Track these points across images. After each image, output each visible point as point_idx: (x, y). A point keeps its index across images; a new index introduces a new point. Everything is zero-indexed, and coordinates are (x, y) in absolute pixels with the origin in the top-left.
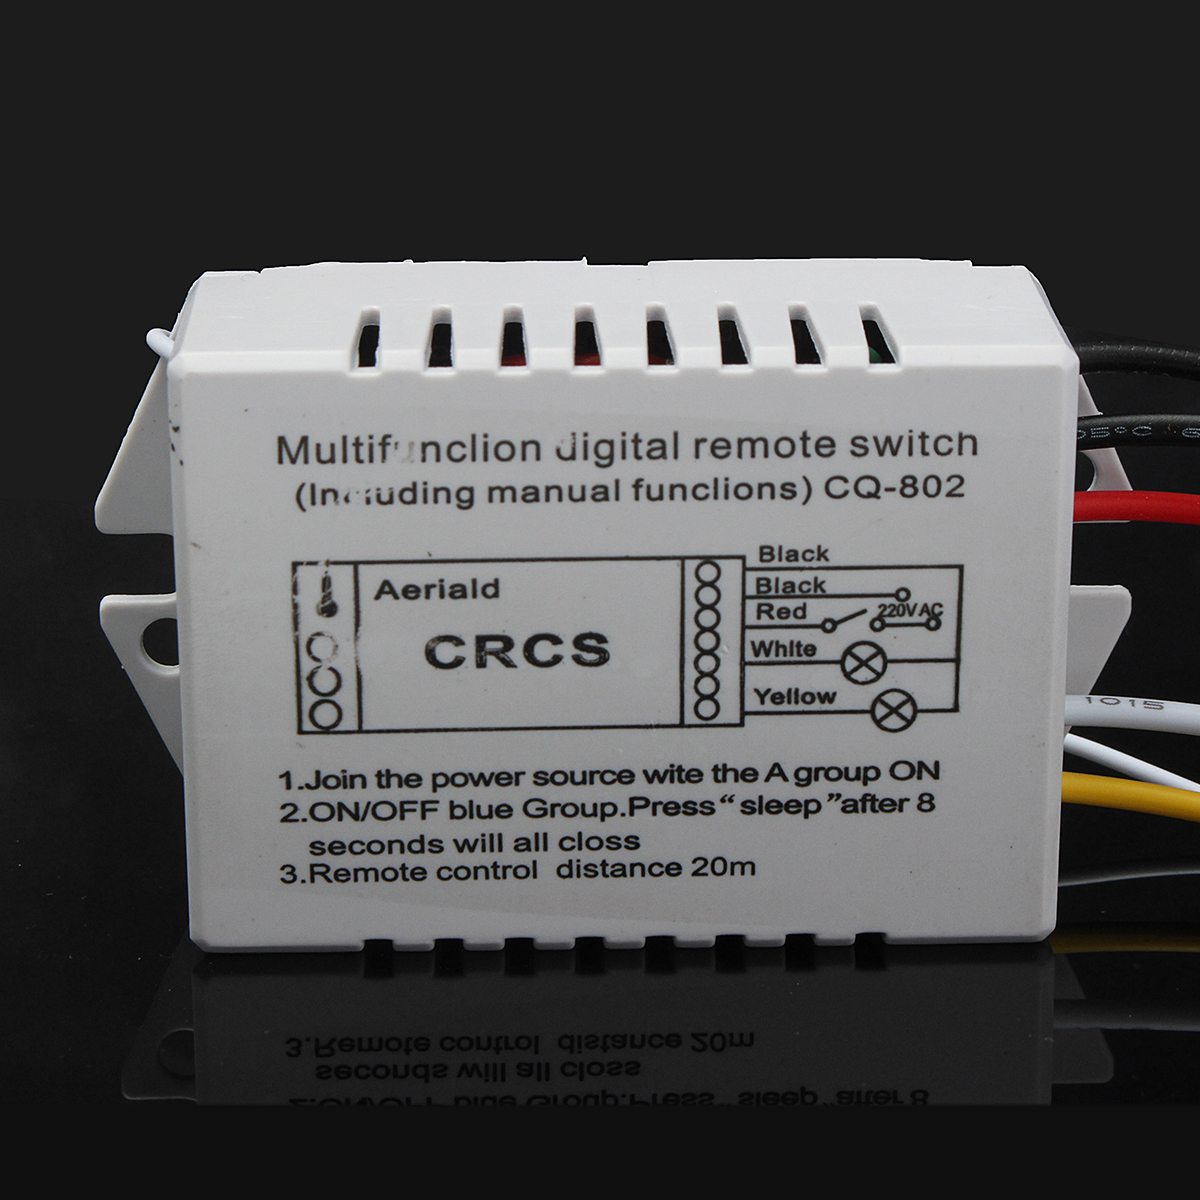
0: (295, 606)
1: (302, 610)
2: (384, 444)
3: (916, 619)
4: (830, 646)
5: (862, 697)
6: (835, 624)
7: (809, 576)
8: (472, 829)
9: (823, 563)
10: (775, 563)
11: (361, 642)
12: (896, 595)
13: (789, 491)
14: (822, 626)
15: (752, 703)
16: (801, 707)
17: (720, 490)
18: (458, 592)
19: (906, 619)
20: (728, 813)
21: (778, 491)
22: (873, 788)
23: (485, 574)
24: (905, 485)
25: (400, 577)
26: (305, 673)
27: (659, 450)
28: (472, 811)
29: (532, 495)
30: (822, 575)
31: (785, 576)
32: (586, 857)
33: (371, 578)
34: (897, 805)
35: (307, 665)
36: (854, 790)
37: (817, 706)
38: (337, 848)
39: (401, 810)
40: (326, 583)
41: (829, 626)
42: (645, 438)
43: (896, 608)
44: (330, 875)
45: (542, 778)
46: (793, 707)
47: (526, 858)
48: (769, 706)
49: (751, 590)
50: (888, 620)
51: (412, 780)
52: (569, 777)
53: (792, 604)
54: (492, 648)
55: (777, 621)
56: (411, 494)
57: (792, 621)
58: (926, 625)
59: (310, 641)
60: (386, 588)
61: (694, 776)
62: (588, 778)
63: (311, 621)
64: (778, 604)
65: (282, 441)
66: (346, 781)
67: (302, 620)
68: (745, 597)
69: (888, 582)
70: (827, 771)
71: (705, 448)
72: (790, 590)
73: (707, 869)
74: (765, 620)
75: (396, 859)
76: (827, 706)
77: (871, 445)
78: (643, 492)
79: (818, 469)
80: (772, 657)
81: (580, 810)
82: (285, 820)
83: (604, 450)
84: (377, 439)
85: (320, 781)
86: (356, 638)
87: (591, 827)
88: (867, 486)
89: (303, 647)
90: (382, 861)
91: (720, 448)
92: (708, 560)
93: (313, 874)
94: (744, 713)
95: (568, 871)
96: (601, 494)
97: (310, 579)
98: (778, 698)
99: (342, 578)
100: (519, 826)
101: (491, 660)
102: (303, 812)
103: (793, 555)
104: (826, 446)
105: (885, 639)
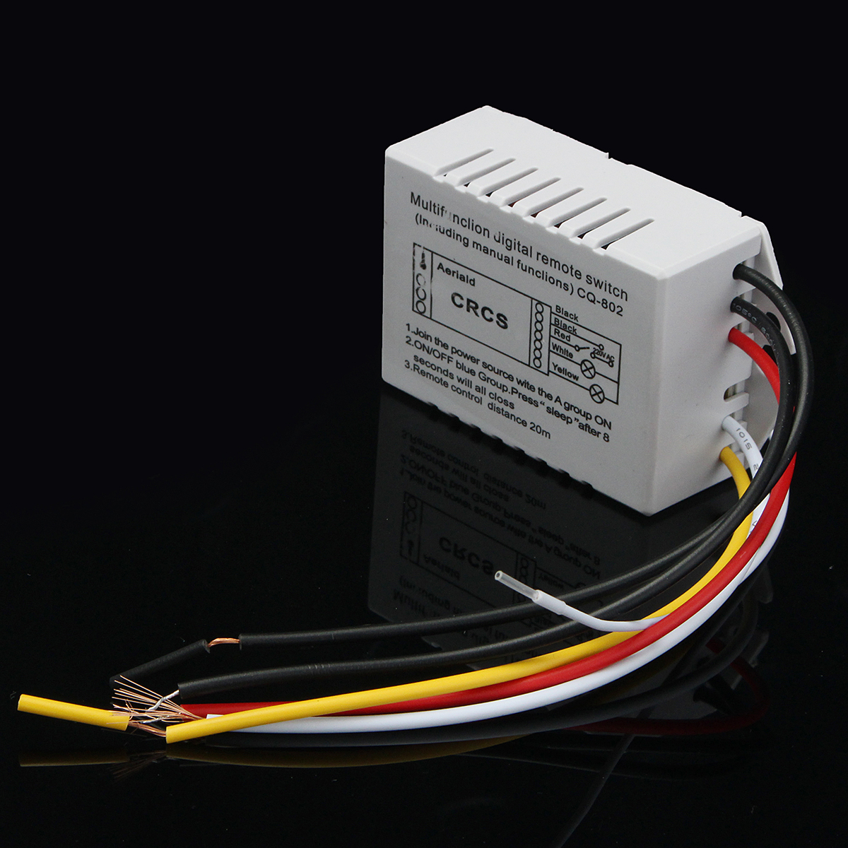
0: (414, 260)
1: (416, 263)
2: (442, 209)
3: (605, 359)
4: (578, 357)
5: (588, 383)
6: (580, 349)
7: (572, 325)
8: (463, 375)
9: (575, 321)
10: (560, 314)
11: (433, 282)
12: (599, 346)
13: (566, 287)
14: (575, 347)
15: (552, 368)
16: (567, 377)
17: (544, 276)
18: (462, 278)
19: (602, 358)
20: (542, 409)
21: (563, 285)
22: (589, 422)
23: (472, 275)
24: (603, 303)
25: (446, 264)
26: (416, 288)
27: (526, 251)
28: (462, 367)
29: (486, 250)
30: (576, 327)
31: (564, 321)
32: (498, 404)
33: (437, 260)
34: (597, 434)
35: (416, 286)
36: (583, 420)
37: (572, 379)
38: (422, 361)
39: (442, 356)
40: (423, 256)
41: (578, 349)
42: (521, 244)
43: (598, 352)
44: (420, 371)
45: (485, 366)
46: (564, 376)
47: (479, 395)
48: (557, 372)
49: (553, 322)
50: (596, 355)
51: (445, 346)
52: (493, 369)
53: (566, 334)
54: (472, 305)
55: (560, 338)
56: (449, 233)
57: (565, 340)
58: (608, 363)
59: (417, 276)
60: (440, 266)
61: (532, 388)
62: (499, 372)
63: (419, 269)
64: (562, 331)
65: (413, 194)
66: (426, 337)
67: (416, 269)
68: (551, 324)
69: (598, 340)
70: (575, 408)
71: (540, 257)
72: (565, 328)
73: (535, 429)
74: (557, 336)
75: (440, 375)
76: (575, 381)
77: (593, 281)
78: (520, 265)
79: (575, 282)
80: (558, 352)
81: (496, 384)
82: (407, 342)
83: (509, 243)
84: (441, 207)
85: (418, 333)
86: (431, 282)
87: (499, 393)
88: (591, 297)
89: (416, 277)
90: (435, 374)
91: (545, 259)
92: (540, 303)
93: (414, 368)
94: (549, 371)
95: (491, 407)
96: (507, 260)
97: (418, 252)
98: (559, 369)
99: (428, 255)
100: (476, 381)
101: (471, 309)
102: (412, 342)
103: (566, 314)
104: (578, 274)
105: (595, 362)
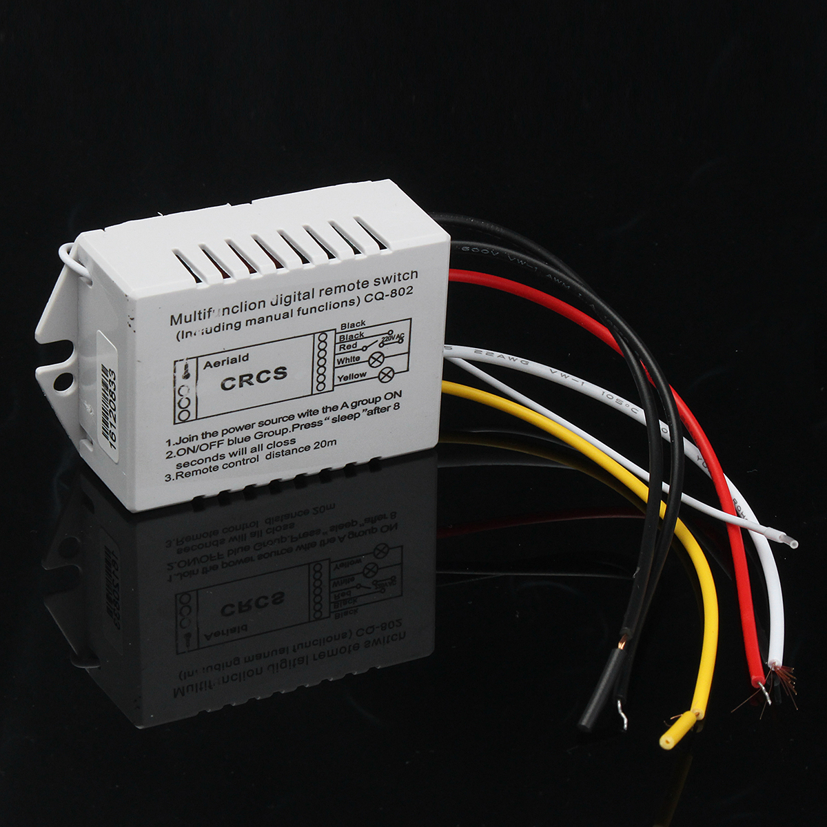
0: (175, 377)
1: (177, 378)
2: (209, 312)
3: (395, 340)
4: (364, 356)
5: (375, 372)
6: (367, 347)
7: (358, 332)
8: (235, 448)
9: (363, 326)
10: (347, 329)
11: (198, 386)
12: (388, 333)
13: (352, 302)
14: (362, 349)
15: (337, 382)
16: (354, 380)
17: (328, 306)
18: (234, 361)
19: (392, 341)
20: (327, 424)
21: (348, 303)
22: (378, 404)
23: (243, 353)
24: (393, 293)
25: (212, 360)
26: (177, 401)
27: (307, 296)
28: (236, 441)
29: (262, 320)
30: (363, 331)
31: (350, 334)
32: (276, 450)
33: (202, 362)
34: (387, 409)
35: (178, 398)
36: (372, 407)
37: (359, 378)
38: (186, 465)
39: (210, 446)
40: (186, 366)
41: (365, 349)
42: (302, 293)
43: (388, 338)
44: (183, 475)
45: (261, 424)
46: (351, 381)
47: (254, 455)
48: (342, 382)
49: (338, 341)
50: (385, 343)
51: (215, 434)
52: (271, 422)
53: (352, 343)
54: (246, 379)
55: (346, 350)
56: (218, 328)
57: (352, 349)
58: (398, 342)
59: (180, 389)
60: (208, 364)
61: (315, 413)
62: (278, 420)
63: (180, 382)
64: (347, 344)
65: (172, 317)
66: (190, 439)
67: (177, 382)
68: (335, 344)
69: (385, 329)
70: (362, 402)
71: (323, 292)
72: (351, 338)
73: (319, 446)
74: (342, 351)
75: (207, 465)
76: (363, 378)
77: (381, 281)
78: (301, 312)
79: (362, 293)
80: (344, 364)
81: (274, 433)
82: (168, 458)
83: (288, 299)
84: (207, 310)
85: (181, 441)
86: (196, 385)
87: (278, 438)
88: (379, 296)
89: (177, 392)
90: (202, 466)
91: (328, 291)
92: (323, 333)
93: (177, 476)
94: (334, 386)
95: (270, 457)
96: (286, 315)
97: (181, 366)
98: (346, 378)
99: (192, 363)
100: (254, 443)
101: (245, 384)
102: (174, 454)
103: (353, 325)
104: (365, 284)
105: (384, 349)
